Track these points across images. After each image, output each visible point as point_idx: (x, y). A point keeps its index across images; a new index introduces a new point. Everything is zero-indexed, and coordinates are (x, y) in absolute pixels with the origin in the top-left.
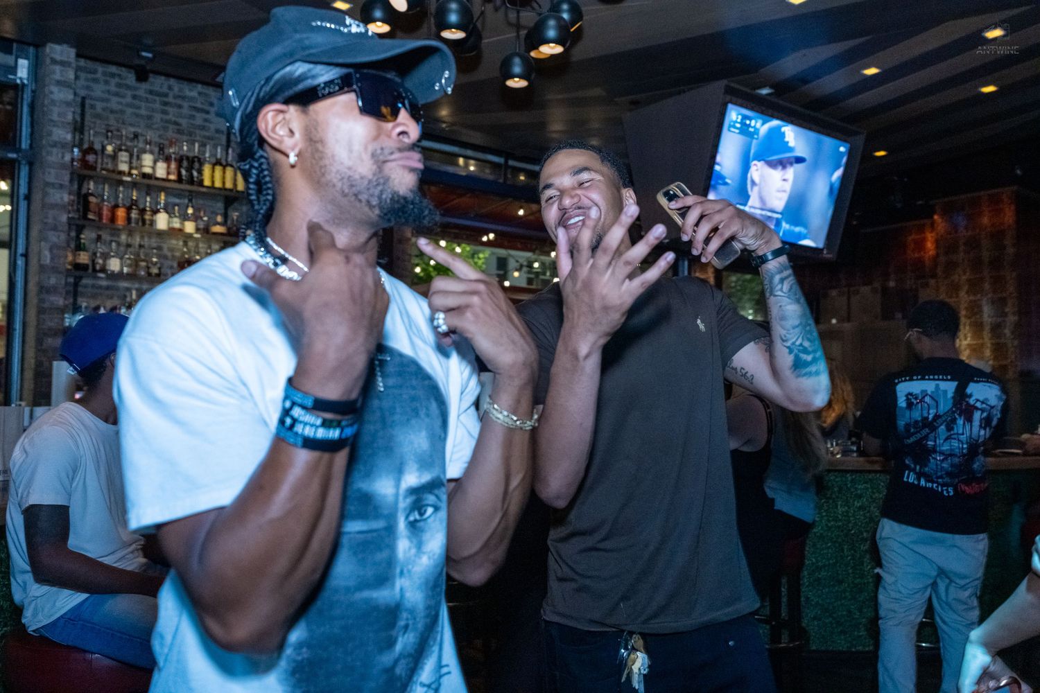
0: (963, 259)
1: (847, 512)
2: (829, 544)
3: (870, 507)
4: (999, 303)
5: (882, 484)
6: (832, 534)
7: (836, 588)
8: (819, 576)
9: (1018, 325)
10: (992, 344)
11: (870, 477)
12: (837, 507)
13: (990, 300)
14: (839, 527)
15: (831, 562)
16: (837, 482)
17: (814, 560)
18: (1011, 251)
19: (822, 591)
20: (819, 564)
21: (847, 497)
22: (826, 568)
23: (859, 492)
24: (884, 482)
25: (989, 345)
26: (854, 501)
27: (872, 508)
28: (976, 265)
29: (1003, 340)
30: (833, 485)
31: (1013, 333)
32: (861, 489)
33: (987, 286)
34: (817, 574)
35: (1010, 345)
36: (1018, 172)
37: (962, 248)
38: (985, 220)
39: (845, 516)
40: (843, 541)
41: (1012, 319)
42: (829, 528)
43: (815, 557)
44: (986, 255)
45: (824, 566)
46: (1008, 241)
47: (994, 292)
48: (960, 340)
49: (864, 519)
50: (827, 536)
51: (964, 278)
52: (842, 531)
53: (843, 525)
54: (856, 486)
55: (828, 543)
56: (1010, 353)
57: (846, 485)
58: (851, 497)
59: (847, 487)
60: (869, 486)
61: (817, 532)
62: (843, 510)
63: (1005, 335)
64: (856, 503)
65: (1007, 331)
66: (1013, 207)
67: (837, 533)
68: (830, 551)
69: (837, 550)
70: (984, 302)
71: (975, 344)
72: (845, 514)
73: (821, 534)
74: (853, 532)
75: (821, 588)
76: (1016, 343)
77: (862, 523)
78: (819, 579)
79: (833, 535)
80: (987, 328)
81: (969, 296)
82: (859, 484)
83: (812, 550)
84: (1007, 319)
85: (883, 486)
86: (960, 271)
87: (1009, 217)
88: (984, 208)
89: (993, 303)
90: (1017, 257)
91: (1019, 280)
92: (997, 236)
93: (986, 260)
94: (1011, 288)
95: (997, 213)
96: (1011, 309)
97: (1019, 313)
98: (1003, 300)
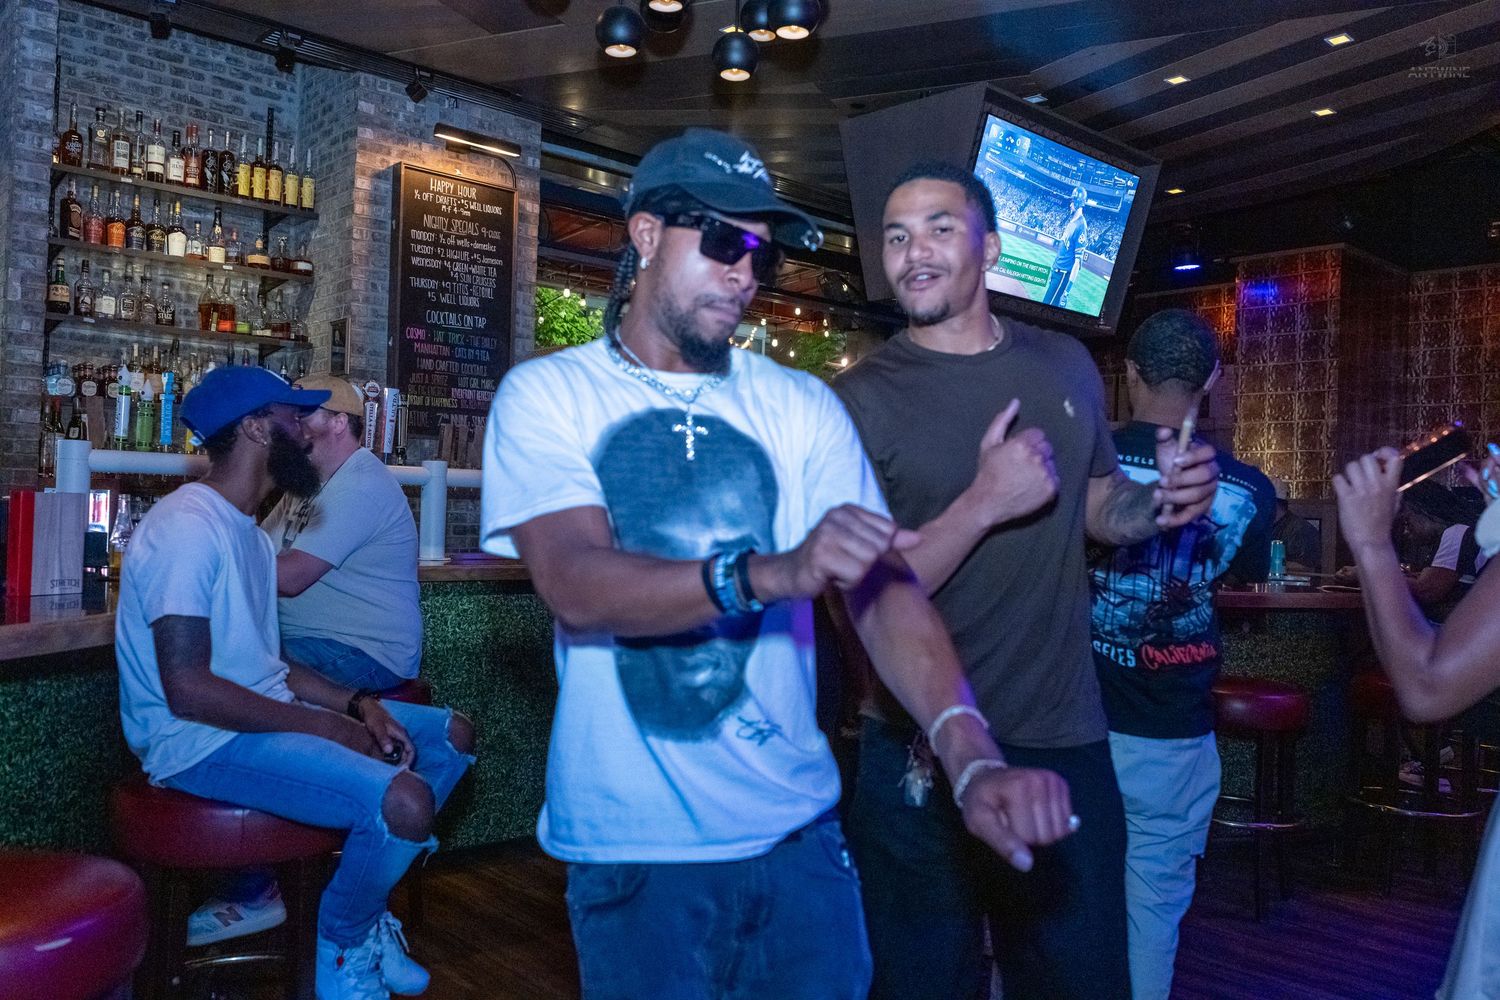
0: (1271, 341)
4: (1315, 400)
9: (1338, 430)
10: (1303, 454)
13: (1303, 397)
18: (1332, 329)
25: (1299, 456)
28: (1288, 347)
29: (1316, 450)
31: (1331, 441)
33: (1299, 376)
35: (1327, 458)
36: (1348, 224)
37: (1270, 324)
38: (1302, 288)
41: (1331, 420)
44: (1300, 334)
46: (1330, 317)
47: (1309, 385)
48: (1263, 449)
51: (1271, 364)
56: (1326, 468)
63: (1320, 442)
65: (1323, 438)
66: (1338, 272)
70: (1295, 399)
71: (1281, 454)
76: (1334, 455)
80: (1298, 433)
81: (1276, 389)
84: (1324, 421)
86: (1265, 354)
87: (1333, 285)
88: (1301, 271)
89: (1307, 399)
90: (1341, 337)
91: (1341, 369)
92: (1316, 309)
93: (1300, 342)
94: (1332, 379)
95: (1318, 278)
96: (1328, 407)
97: (1340, 413)
98: (1320, 396)
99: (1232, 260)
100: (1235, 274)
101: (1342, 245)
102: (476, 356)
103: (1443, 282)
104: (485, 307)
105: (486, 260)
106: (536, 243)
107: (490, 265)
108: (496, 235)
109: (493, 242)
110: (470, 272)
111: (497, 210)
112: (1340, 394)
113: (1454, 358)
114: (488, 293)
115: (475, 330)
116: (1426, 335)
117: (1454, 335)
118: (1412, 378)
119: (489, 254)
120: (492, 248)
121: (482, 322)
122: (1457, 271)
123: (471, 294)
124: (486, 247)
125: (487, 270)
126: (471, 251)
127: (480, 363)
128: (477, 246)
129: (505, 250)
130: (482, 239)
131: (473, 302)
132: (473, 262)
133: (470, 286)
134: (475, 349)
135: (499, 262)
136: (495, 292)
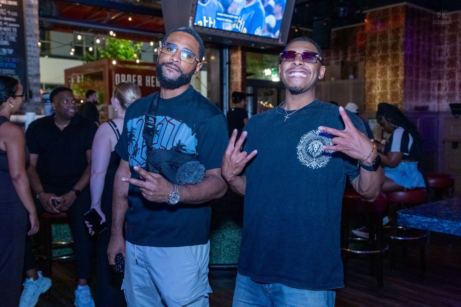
0: (379, 45)
4: (395, 69)
9: (405, 81)
10: (391, 92)
13: (391, 68)
18: (402, 39)
25: (390, 93)
28: (385, 48)
29: (396, 90)
31: (401, 86)
33: (390, 60)
35: (399, 93)
37: (378, 38)
41: (401, 78)
44: (390, 42)
46: (401, 34)
47: (393, 63)
48: (376, 90)
51: (379, 55)
56: (399, 97)
63: (397, 87)
65: (398, 85)
66: (404, 14)
70: (388, 69)
71: (383, 93)
76: (402, 91)
80: (389, 83)
81: (381, 66)
84: (399, 78)
86: (377, 51)
87: (402, 22)
88: (390, 15)
89: (392, 69)
90: (405, 43)
91: (406, 56)
92: (396, 31)
93: (390, 45)
94: (401, 61)
95: (396, 18)
96: (401, 72)
97: (405, 74)
98: (397, 68)
99: (363, 12)
101: (405, 3)
102: (9, 65)
103: (454, 17)
104: (12, 45)
105: (11, 25)
106: (37, 16)
107: (13, 27)
108: (15, 14)
109: (14, 17)
110: (3, 31)
111: (15, 3)
112: (405, 67)
113: (459, 49)
114: (13, 39)
115: (8, 55)
117: (459, 39)
118: (442, 58)
119: (12, 22)
120: (14, 20)
121: (11, 51)
123: (4, 40)
124: (10, 19)
125: (12, 30)
126: (3, 21)
127: (12, 68)
128: (6, 19)
129: (20, 20)
130: (8, 16)
131: (6, 43)
132: (5, 26)
133: (4, 36)
134: (8, 63)
135: (18, 25)
136: (16, 38)
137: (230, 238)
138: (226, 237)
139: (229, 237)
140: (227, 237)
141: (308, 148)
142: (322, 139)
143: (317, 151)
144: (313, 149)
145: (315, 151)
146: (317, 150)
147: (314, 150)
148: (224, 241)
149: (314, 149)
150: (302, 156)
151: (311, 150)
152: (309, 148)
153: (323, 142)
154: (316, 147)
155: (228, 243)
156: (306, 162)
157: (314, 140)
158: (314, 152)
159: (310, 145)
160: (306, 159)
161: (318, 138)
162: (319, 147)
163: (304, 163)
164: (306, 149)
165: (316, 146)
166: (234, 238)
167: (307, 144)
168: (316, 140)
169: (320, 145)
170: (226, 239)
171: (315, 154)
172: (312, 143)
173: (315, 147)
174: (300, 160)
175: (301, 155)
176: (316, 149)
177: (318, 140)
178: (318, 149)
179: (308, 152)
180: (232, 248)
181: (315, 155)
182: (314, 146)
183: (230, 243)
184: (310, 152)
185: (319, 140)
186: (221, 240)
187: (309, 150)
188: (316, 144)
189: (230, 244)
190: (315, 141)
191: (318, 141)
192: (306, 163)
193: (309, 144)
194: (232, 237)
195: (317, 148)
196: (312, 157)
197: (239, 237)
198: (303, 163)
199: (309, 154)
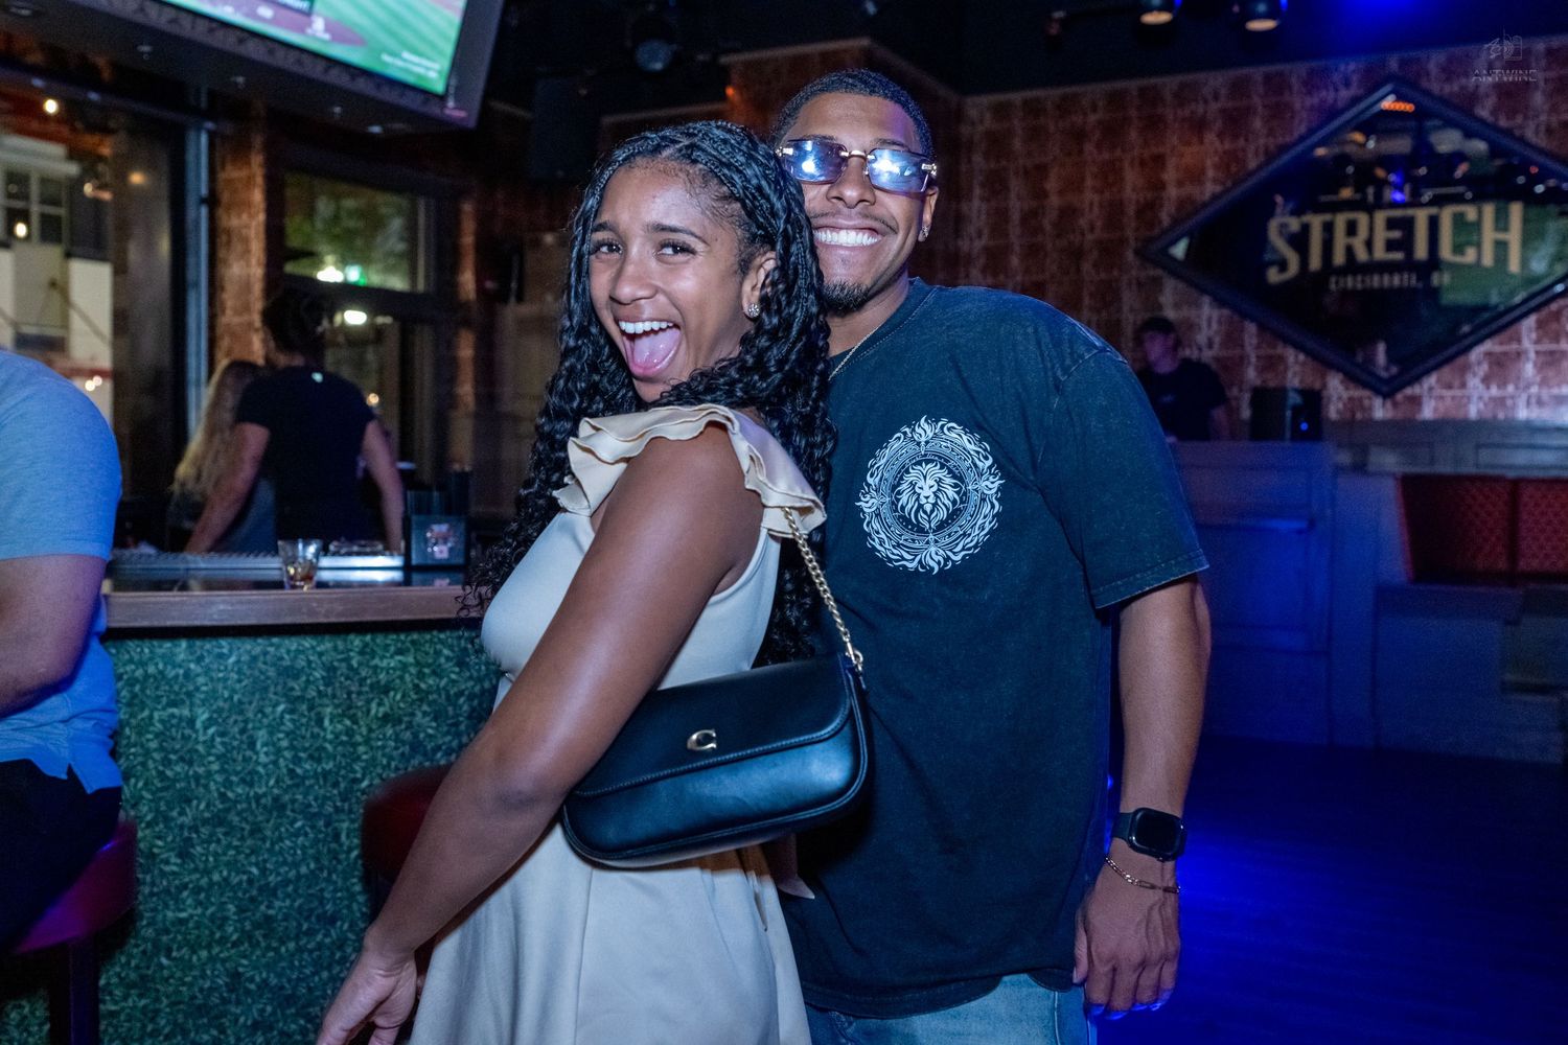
1: (350, 733)
2: (299, 824)
3: (413, 714)
5: (446, 652)
6: (306, 795)
7: (319, 937)
8: (271, 912)
11: (415, 636)
12: (320, 721)
14: (326, 774)
15: (304, 870)
16: (321, 654)
17: (255, 870)
19: (276, 950)
20: (271, 878)
21: (349, 693)
22: (290, 889)
23: (382, 676)
24: (451, 648)
26: (369, 702)
27: (419, 717)
30: (309, 662)
32: (388, 670)
34: (263, 908)
36: (870, 7)
39: (342, 743)
40: (337, 810)
42: (299, 781)
43: (256, 865)
45: (286, 882)
49: (396, 748)
50: (293, 801)
52: (336, 785)
53: (339, 767)
54: (376, 661)
55: (295, 821)
57: (347, 660)
58: (359, 693)
59: (350, 668)
60: (411, 660)
61: (265, 795)
62: (339, 727)
64: (374, 706)
67: (322, 792)
68: (301, 840)
69: (321, 836)
72: (344, 738)
73: (276, 799)
74: (365, 784)
75: (275, 944)
77: (391, 758)
78: (268, 919)
79: (311, 798)
82: (382, 658)
83: (249, 842)
85: (448, 659)
99: (724, 60)
100: (726, 83)
101: (865, 42)
103: (1001, 111)
113: (1016, 217)
116: (983, 185)
117: (1016, 185)
122: (1016, 97)
137: (273, 981)
138: (252, 980)
139: (265, 982)
140: (258, 979)
141: (898, 500)
142: (940, 458)
143: (935, 505)
144: (917, 499)
145: (928, 508)
146: (932, 500)
147: (921, 506)
148: (238, 1003)
149: (923, 501)
150: (883, 536)
151: (910, 506)
152: (904, 498)
153: (948, 468)
154: (927, 490)
155: (263, 1011)
156: (902, 557)
157: (915, 464)
158: (925, 512)
159: (904, 486)
160: (899, 545)
161: (926, 455)
162: (939, 490)
163: (897, 561)
164: (894, 505)
165: (926, 487)
166: (289, 981)
167: (894, 487)
168: (919, 463)
169: (939, 481)
170: (248, 992)
171: (929, 517)
172: (908, 478)
173: (924, 493)
174: (879, 552)
175: (878, 533)
176: (927, 498)
177: (928, 462)
178: (937, 497)
179: (904, 517)
180: (282, 1033)
181: (930, 522)
182: (917, 490)
183: (269, 1009)
184: (909, 514)
185: (932, 461)
186: (225, 1001)
187: (903, 508)
188: (925, 477)
189: (274, 1013)
190: (919, 467)
191: (929, 466)
192: (903, 559)
193: (899, 484)
194: (279, 976)
195: (929, 493)
196: (921, 531)
197: (314, 974)
198: (890, 560)
199: (905, 521)
